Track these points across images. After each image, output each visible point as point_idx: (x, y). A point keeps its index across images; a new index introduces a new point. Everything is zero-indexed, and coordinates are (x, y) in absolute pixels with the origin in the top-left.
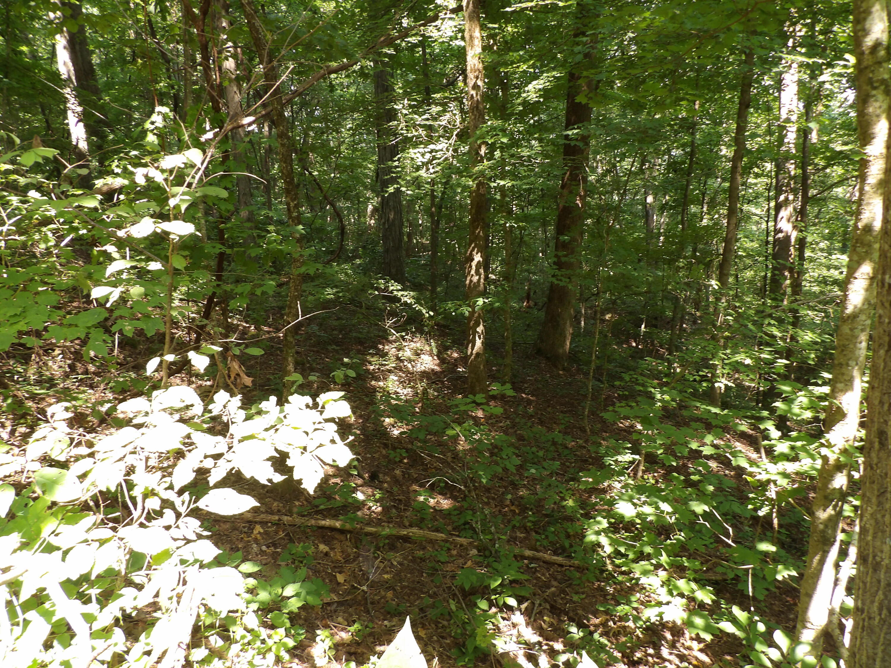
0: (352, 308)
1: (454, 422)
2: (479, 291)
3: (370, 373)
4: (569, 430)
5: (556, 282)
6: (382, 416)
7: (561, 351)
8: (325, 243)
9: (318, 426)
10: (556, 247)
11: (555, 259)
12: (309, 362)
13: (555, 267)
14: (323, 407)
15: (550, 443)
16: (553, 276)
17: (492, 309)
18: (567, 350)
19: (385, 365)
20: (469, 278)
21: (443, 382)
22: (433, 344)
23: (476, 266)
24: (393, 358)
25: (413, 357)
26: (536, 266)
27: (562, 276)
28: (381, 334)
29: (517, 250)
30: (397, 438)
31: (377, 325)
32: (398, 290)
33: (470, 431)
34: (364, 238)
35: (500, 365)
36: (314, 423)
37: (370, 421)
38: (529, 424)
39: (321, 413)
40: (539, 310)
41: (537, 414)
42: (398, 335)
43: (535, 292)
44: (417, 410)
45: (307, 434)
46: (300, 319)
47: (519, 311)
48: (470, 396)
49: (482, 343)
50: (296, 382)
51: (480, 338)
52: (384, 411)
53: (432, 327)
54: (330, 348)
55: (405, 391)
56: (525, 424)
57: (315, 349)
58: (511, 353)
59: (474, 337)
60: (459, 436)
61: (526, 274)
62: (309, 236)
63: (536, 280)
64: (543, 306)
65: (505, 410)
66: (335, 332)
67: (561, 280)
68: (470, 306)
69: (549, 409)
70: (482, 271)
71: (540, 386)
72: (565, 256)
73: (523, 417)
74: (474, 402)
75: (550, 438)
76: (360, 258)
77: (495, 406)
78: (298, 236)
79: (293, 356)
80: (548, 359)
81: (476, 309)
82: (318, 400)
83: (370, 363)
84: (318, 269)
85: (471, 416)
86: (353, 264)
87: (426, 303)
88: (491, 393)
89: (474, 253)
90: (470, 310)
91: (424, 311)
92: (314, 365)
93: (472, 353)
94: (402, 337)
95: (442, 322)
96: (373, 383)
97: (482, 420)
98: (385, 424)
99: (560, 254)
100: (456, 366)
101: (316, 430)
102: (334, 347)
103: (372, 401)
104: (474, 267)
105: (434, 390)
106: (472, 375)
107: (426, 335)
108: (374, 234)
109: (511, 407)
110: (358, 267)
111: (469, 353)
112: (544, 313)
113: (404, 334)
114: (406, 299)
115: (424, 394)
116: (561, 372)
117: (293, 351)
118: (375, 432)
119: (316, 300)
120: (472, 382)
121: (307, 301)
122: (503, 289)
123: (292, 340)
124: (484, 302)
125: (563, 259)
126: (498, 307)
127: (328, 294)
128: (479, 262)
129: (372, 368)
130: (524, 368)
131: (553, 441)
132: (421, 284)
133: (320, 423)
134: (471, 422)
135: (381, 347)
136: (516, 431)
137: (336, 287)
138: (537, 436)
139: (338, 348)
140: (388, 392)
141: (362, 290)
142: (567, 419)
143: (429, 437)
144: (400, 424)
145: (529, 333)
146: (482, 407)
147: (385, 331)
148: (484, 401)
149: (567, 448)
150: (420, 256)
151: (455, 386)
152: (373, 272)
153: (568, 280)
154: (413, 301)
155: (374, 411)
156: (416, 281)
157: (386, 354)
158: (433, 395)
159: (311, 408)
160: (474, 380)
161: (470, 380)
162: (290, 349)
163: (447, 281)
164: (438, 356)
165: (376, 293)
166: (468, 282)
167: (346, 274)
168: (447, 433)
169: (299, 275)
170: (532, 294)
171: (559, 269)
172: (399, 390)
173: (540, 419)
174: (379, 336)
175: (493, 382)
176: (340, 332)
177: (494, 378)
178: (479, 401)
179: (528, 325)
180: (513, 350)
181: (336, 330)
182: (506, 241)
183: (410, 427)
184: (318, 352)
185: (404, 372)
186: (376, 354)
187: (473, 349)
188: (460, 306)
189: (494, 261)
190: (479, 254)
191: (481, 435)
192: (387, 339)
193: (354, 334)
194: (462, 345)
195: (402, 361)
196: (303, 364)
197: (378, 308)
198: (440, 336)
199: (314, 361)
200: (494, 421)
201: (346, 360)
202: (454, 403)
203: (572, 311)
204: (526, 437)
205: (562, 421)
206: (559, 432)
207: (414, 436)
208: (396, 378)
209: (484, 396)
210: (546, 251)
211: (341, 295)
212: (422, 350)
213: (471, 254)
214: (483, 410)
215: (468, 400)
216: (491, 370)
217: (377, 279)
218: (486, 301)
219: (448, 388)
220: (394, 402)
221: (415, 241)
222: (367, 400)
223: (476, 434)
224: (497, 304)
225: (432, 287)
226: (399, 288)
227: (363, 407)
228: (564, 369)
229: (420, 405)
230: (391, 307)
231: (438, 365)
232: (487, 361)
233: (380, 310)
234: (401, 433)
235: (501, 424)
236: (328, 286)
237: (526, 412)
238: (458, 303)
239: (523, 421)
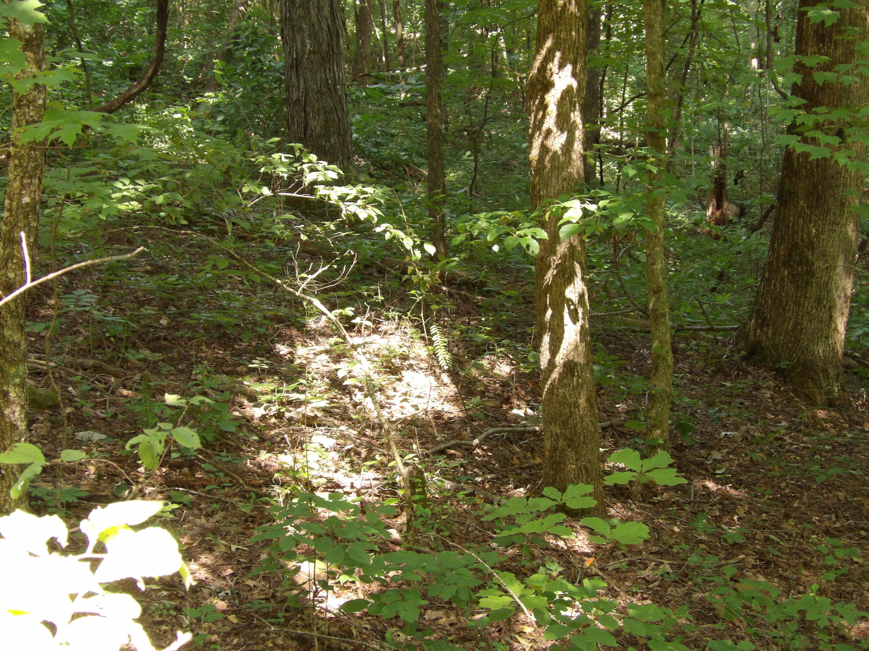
0: (197, 237)
1: (503, 568)
2: (569, 178)
3: (252, 430)
4: (850, 586)
5: (800, 148)
6: (292, 556)
7: (820, 350)
8: (111, 46)
9: (81, 605)
10: (800, 40)
11: (798, 79)
12: (71, 401)
13: (796, 101)
14: (101, 548)
15: (794, 626)
16: (792, 129)
17: (610, 232)
18: (840, 348)
19: (298, 404)
20: (537, 143)
21: (469, 450)
22: (438, 339)
23: (560, 104)
24: (321, 385)
25: (379, 379)
26: (741, 97)
27: (817, 126)
28: (283, 311)
29: (685, 53)
30: (337, 619)
31: (271, 285)
32: (328, 184)
33: (550, 596)
34: (228, 27)
35: (639, 397)
36: (73, 597)
37: (254, 571)
38: (730, 571)
39: (95, 563)
40: (753, 229)
41: (752, 539)
42: (333, 315)
43: (740, 175)
44: (395, 534)
45: (52, 627)
46: (29, 284)
47: (692, 233)
48: (548, 491)
49: (583, 332)
50: (22, 467)
51: (575, 319)
52: (296, 541)
53: (435, 289)
54: (132, 356)
55: (358, 481)
56: (718, 570)
57: (90, 362)
58: (670, 359)
59: (558, 316)
60: (518, 608)
61: (713, 121)
62: (63, 27)
63: (743, 141)
64: (765, 218)
65: (656, 529)
66: (148, 310)
67: (814, 141)
68: (543, 225)
69: (789, 525)
70: (576, 117)
71: (759, 456)
72: (826, 68)
73: (712, 550)
74: (562, 508)
75: (792, 611)
76: (217, 87)
77: (625, 520)
78: (29, 28)
79: (22, 385)
80: (780, 373)
81: (564, 231)
82: (85, 526)
83: (253, 398)
84: (86, 128)
85: (556, 549)
86: (196, 106)
87: (415, 219)
88: (609, 481)
89: (554, 66)
90: (544, 235)
91: (408, 243)
92: (88, 410)
93: (552, 363)
94: (347, 320)
95: (463, 274)
96: (264, 456)
97: (588, 562)
98: (301, 578)
99: (811, 61)
100: (507, 401)
101: (76, 616)
102: (146, 353)
103: (261, 511)
104: (552, 110)
105: (444, 474)
106: (556, 429)
107: (416, 312)
108: (258, 14)
109: (672, 520)
110: (212, 116)
111: (544, 362)
112: (766, 240)
113: (349, 311)
114: (353, 208)
115: (413, 486)
116: (821, 414)
117: (23, 369)
118: (273, 604)
119: (86, 218)
120: (554, 449)
121: (59, 221)
122: (641, 170)
123: (17, 337)
124: (586, 213)
125: (820, 77)
126: (628, 226)
127: (124, 199)
128: (568, 92)
129: (258, 412)
130: (711, 405)
131: (803, 620)
132: (398, 163)
133: (89, 595)
134: (556, 568)
135: (283, 349)
136: (688, 594)
137: (147, 176)
138: (755, 605)
139: (158, 356)
140: (308, 484)
141: (226, 184)
142: (841, 554)
143: (430, 615)
144: (343, 578)
145: (724, 299)
146: (585, 521)
147: (297, 303)
148: (591, 503)
149: (843, 639)
150: (395, 80)
151: (505, 462)
152: (256, 128)
153: (835, 141)
154: (373, 212)
155: (267, 543)
156: (385, 152)
157: (301, 371)
158: (441, 491)
159: (65, 552)
160: (561, 443)
161: (548, 444)
162: (12, 363)
163: (476, 151)
164: (453, 374)
165: (266, 191)
166: (534, 153)
167: (176, 136)
168: (483, 603)
169: (33, 145)
170: (730, 181)
171: (807, 108)
172: (339, 478)
173: (761, 555)
174: (279, 320)
175: (616, 445)
176: (164, 307)
177: (622, 435)
178: (572, 505)
179: (721, 276)
180: (675, 351)
181: (149, 302)
182: (650, 26)
183: (375, 587)
184: (96, 369)
185: (353, 423)
186: (272, 372)
187: (554, 350)
188: (515, 224)
189: (614, 88)
190: (569, 68)
191: (587, 607)
192: (301, 328)
193: (204, 315)
194: (523, 338)
195: (346, 390)
196: (55, 407)
197: (271, 236)
198: (458, 313)
199: (85, 396)
200: (622, 564)
201: (171, 399)
202: (503, 512)
203: (851, 230)
204: (722, 612)
205: (830, 561)
206: (821, 592)
207: (386, 613)
208: (330, 443)
209: (590, 488)
210: (769, 53)
211: (160, 199)
212: (404, 358)
213: (543, 68)
214: (591, 532)
215: (544, 504)
216: (611, 413)
217: (269, 151)
218: (592, 208)
219: (485, 466)
220: (325, 513)
221: (378, 33)
222: (246, 508)
223: (569, 604)
224: (624, 217)
225: (432, 170)
226: (332, 175)
227: (233, 529)
228: (830, 405)
229: (403, 519)
230: (311, 234)
231: (455, 400)
232: (599, 387)
233: (279, 241)
234: (350, 606)
235: (646, 573)
236: (124, 172)
237: (718, 536)
238: (510, 216)
239: (711, 560)
